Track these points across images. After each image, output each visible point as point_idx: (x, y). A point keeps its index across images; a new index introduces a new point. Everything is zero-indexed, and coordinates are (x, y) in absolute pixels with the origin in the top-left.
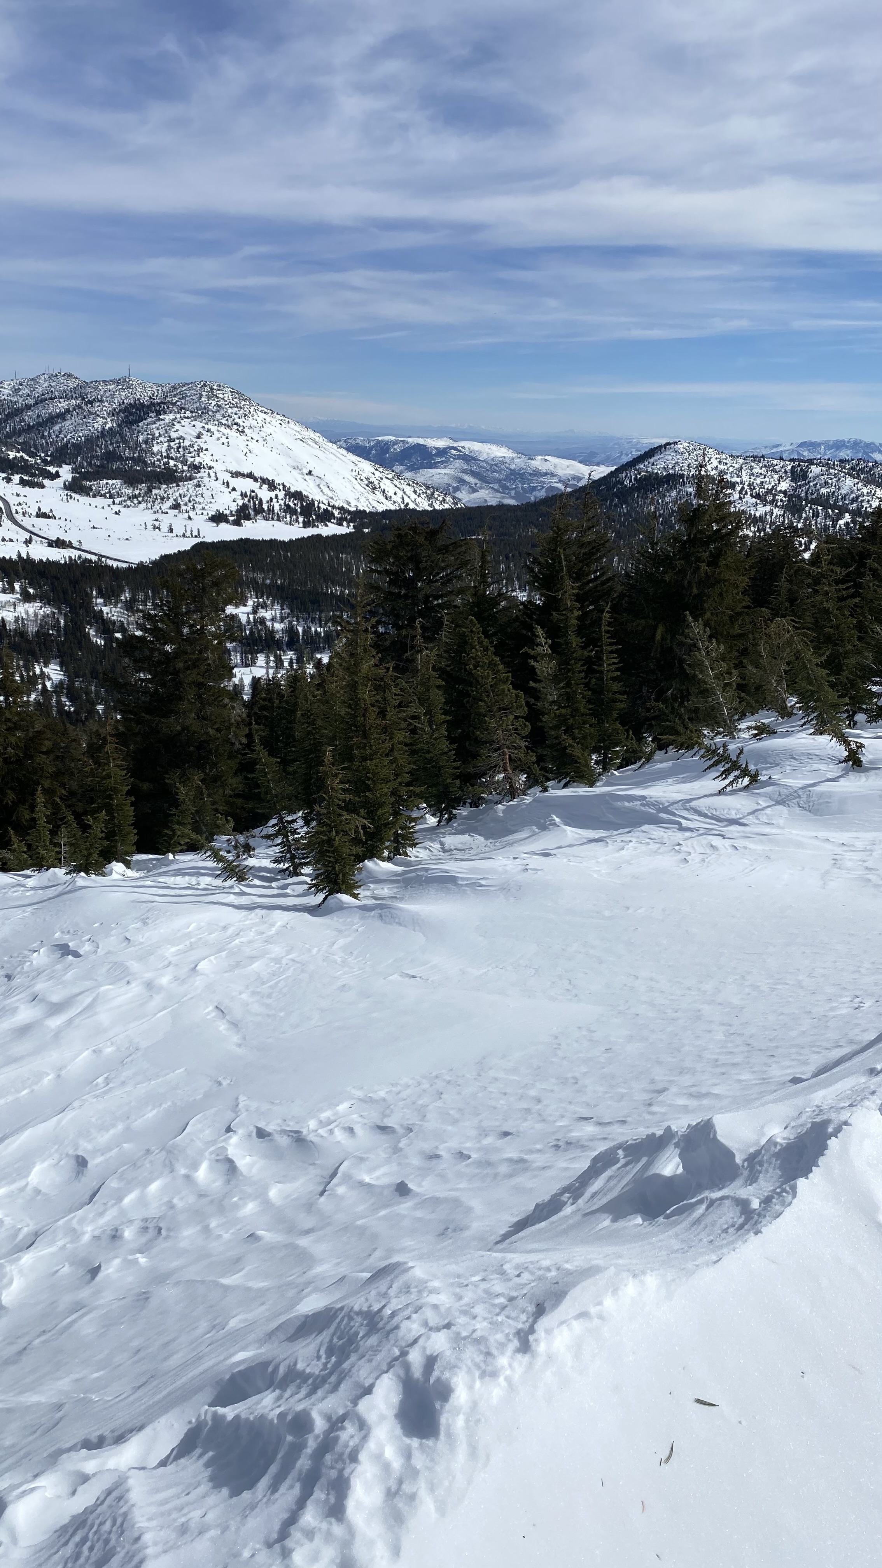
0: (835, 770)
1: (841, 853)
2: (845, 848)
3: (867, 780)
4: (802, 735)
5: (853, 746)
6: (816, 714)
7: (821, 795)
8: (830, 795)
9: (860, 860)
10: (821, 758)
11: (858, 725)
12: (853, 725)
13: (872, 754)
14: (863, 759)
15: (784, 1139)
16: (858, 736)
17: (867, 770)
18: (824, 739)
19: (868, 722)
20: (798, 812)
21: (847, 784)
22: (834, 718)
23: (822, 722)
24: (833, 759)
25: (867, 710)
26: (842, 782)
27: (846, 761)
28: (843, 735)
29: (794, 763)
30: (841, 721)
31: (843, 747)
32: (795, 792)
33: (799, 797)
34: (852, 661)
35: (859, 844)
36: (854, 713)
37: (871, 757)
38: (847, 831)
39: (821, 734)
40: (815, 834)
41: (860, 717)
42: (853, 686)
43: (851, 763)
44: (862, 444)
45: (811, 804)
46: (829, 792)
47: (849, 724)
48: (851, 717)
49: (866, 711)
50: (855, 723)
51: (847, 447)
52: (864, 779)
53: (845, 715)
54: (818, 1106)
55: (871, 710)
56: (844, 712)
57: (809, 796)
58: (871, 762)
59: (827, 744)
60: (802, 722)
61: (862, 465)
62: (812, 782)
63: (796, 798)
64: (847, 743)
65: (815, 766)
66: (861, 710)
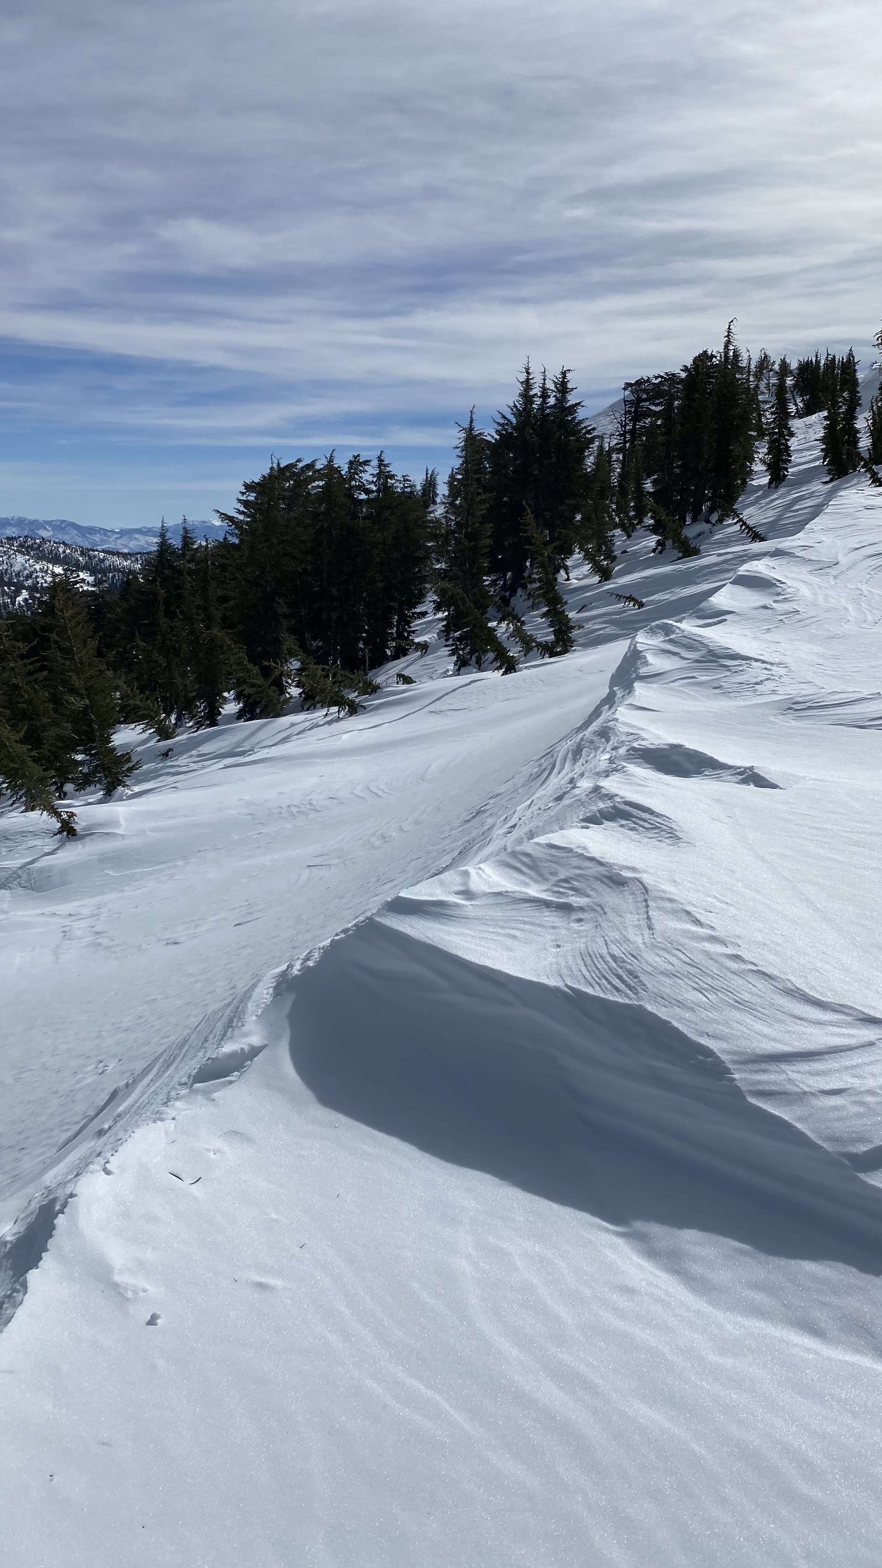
0: (50, 844)
1: (69, 924)
2: (73, 918)
3: (84, 846)
4: (14, 814)
5: (65, 816)
6: (23, 791)
7: (41, 871)
8: (49, 869)
9: (88, 927)
10: (35, 834)
11: (69, 795)
12: (63, 796)
13: (85, 821)
14: (76, 827)
15: (14, 1234)
16: (69, 806)
17: (83, 837)
18: (35, 815)
19: (77, 790)
20: (21, 892)
21: (66, 854)
22: (43, 792)
23: (31, 798)
24: (47, 833)
25: (73, 779)
26: (60, 854)
27: (60, 832)
28: (52, 807)
29: (9, 843)
30: (50, 793)
31: (54, 819)
32: (15, 873)
33: (19, 877)
34: (52, 733)
35: (85, 912)
36: (62, 784)
37: (83, 824)
38: (72, 901)
39: (32, 810)
40: (39, 911)
41: (69, 787)
42: (56, 758)
43: (65, 833)
44: (26, 522)
45: (33, 881)
46: (49, 866)
47: (60, 796)
48: (60, 789)
49: (73, 781)
50: (65, 794)
51: (12, 525)
52: (80, 847)
53: (53, 788)
54: (46, 1188)
55: (77, 778)
56: (52, 785)
57: (29, 874)
58: (84, 829)
59: (39, 818)
60: (11, 802)
61: (30, 542)
62: (31, 859)
63: (15, 879)
64: (58, 815)
65: (32, 843)
66: (67, 780)
